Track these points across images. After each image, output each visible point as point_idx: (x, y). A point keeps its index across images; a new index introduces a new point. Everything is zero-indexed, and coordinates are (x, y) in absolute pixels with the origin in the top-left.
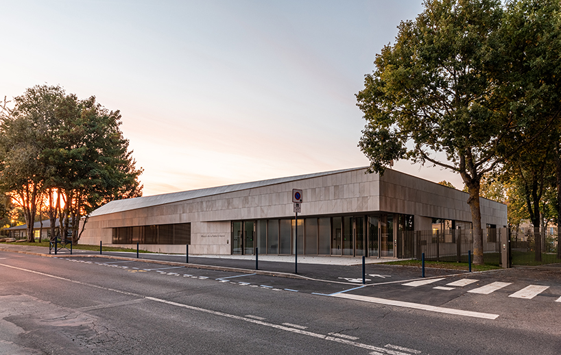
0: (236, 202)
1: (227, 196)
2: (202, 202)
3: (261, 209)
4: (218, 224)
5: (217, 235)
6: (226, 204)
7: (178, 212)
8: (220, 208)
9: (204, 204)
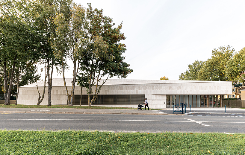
0: (174, 87)
1: (169, 85)
2: (153, 86)
3: (187, 91)
4: (160, 96)
5: (160, 100)
6: (168, 88)
7: (136, 89)
8: (164, 89)
9: (155, 87)
